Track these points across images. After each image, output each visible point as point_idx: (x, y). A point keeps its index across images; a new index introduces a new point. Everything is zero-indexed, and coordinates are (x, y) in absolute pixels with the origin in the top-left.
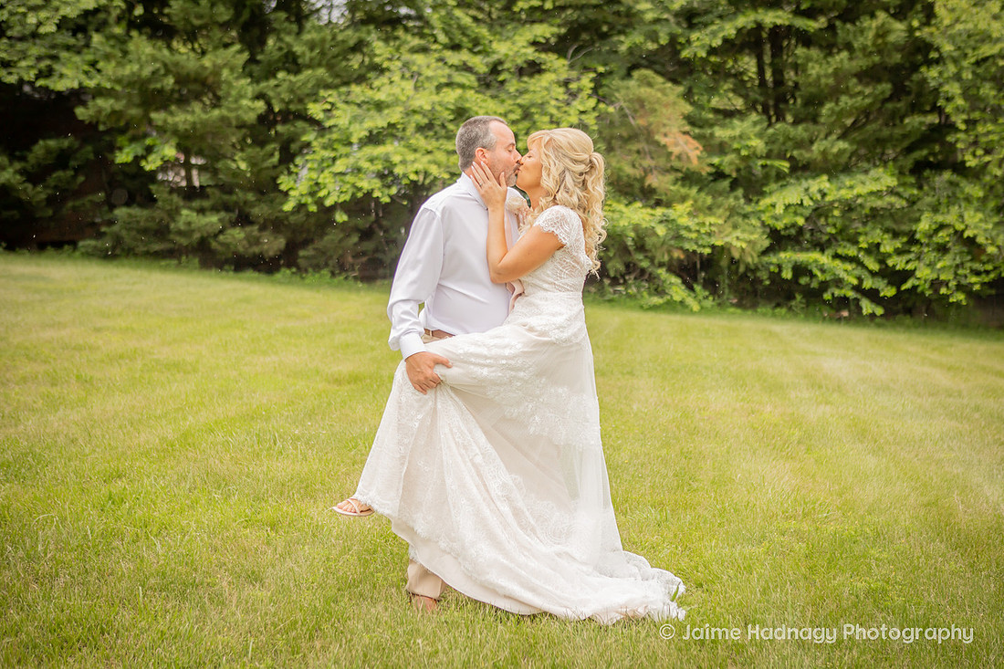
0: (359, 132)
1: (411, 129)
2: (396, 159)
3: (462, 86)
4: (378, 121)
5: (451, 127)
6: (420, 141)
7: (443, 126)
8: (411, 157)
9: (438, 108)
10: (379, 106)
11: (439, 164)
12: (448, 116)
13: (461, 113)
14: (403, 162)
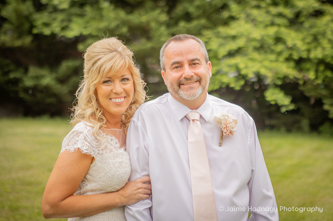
0: (223, 52)
1: (250, 50)
2: (241, 66)
3: (279, 25)
4: (233, 46)
5: (273, 48)
6: (256, 55)
7: (269, 47)
8: (250, 64)
9: (266, 38)
10: (234, 38)
11: (266, 68)
12: (271, 41)
13: (278, 40)
14: (246, 67)
